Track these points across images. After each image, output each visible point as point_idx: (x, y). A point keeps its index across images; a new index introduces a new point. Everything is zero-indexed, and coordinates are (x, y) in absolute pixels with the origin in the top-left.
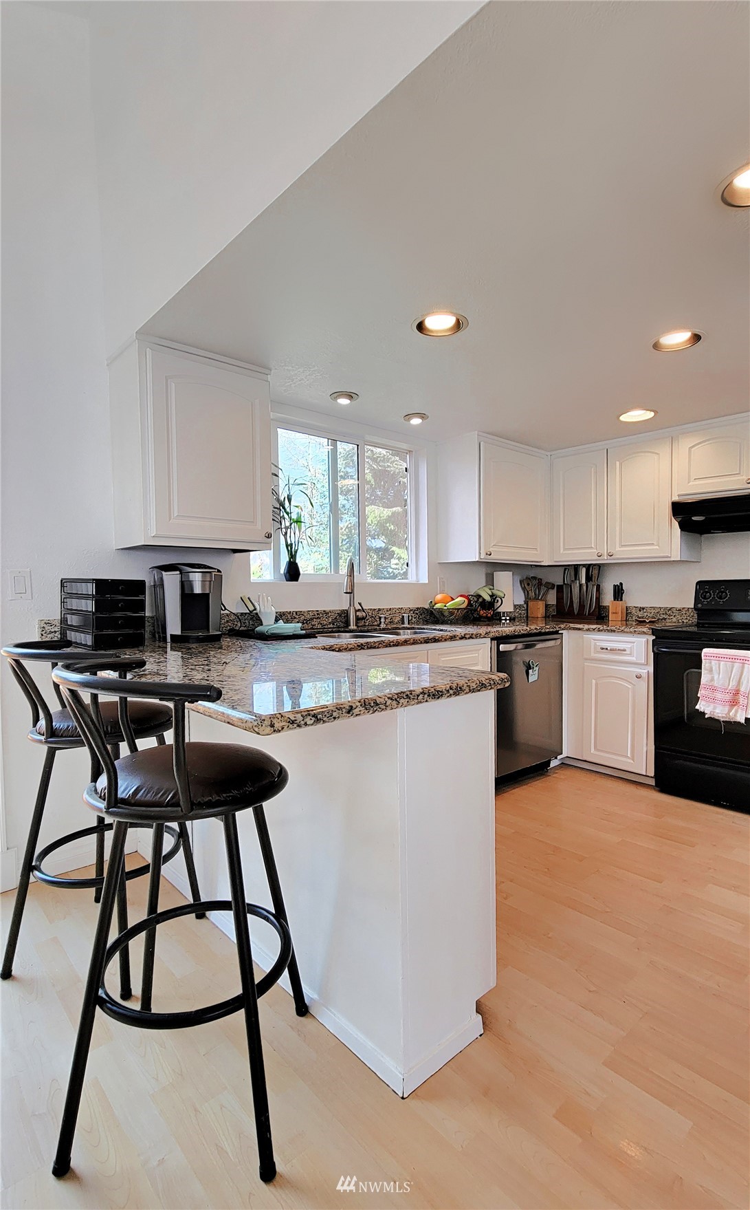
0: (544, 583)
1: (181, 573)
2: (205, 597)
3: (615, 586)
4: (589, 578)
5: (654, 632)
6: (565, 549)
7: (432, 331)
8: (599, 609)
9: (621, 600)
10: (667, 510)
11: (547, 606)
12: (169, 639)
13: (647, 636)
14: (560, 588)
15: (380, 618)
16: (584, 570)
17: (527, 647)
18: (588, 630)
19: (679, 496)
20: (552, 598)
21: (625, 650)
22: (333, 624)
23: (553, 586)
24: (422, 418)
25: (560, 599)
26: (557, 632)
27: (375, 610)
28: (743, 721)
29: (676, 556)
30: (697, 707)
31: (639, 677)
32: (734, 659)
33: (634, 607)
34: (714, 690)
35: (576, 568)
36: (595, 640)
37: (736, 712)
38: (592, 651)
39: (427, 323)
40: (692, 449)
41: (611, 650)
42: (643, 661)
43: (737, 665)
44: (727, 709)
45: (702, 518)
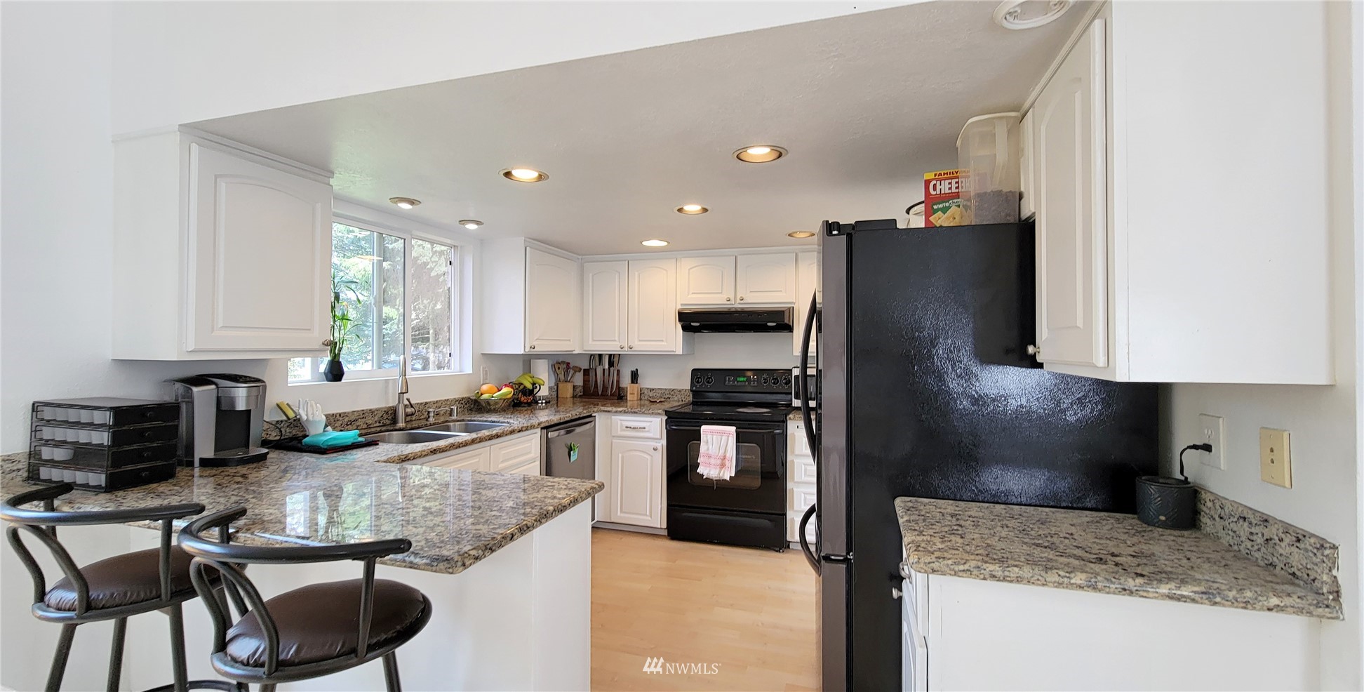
0: (571, 366)
1: (218, 387)
2: (247, 413)
3: (632, 372)
4: (611, 364)
5: (667, 413)
6: (593, 340)
7: (515, 177)
8: (619, 392)
9: (637, 383)
10: (673, 317)
11: (574, 387)
12: (197, 463)
13: (661, 417)
14: (586, 372)
15: (429, 412)
16: (607, 358)
17: (568, 432)
18: (616, 412)
19: (681, 305)
20: (579, 380)
21: (644, 428)
22: (380, 423)
23: (577, 369)
24: (477, 224)
25: (586, 381)
26: (590, 416)
27: (422, 404)
28: (728, 479)
29: (679, 351)
30: (698, 471)
31: (655, 449)
32: (722, 433)
33: (648, 389)
34: (710, 457)
35: (600, 356)
36: (621, 420)
37: (724, 472)
38: (619, 429)
39: (514, 172)
40: (691, 270)
41: (634, 428)
42: (658, 436)
43: (724, 438)
44: (718, 471)
45: (697, 324)
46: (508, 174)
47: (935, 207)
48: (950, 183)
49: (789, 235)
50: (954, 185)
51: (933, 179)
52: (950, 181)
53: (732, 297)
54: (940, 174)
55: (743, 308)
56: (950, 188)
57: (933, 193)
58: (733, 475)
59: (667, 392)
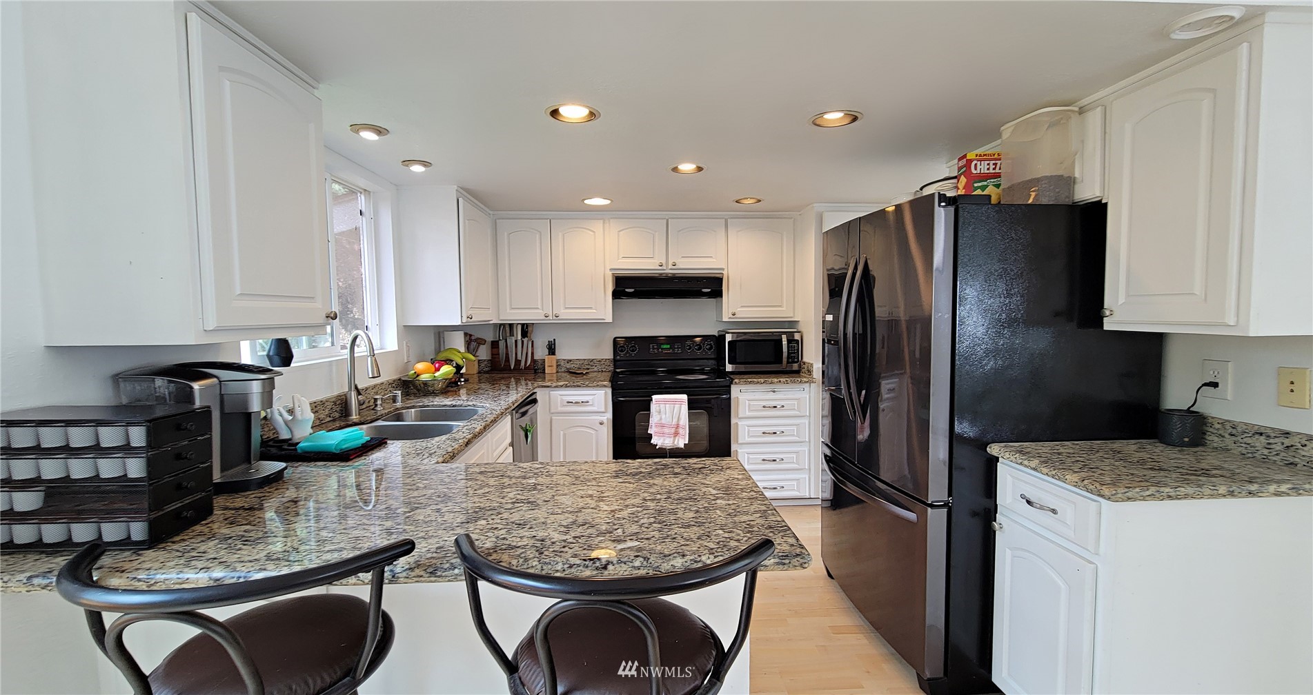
0: (483, 337)
1: (220, 382)
2: (248, 415)
3: (548, 342)
4: (525, 334)
6: (511, 308)
7: (564, 117)
8: (534, 363)
9: (554, 354)
10: (603, 283)
11: (481, 361)
13: (603, 389)
14: (494, 344)
15: (376, 400)
16: (520, 327)
18: (556, 387)
20: (485, 353)
21: (588, 402)
23: (483, 341)
24: (425, 166)
25: (494, 355)
27: (367, 388)
28: (683, 447)
29: (609, 319)
30: (652, 442)
31: (601, 424)
32: (675, 401)
33: (564, 360)
34: (663, 426)
35: (511, 325)
36: (561, 395)
37: (678, 440)
38: (559, 404)
39: (562, 110)
40: (621, 233)
41: (576, 403)
42: (603, 410)
43: (677, 406)
44: (672, 439)
45: (632, 290)
46: (555, 113)
47: (976, 185)
48: (988, 164)
49: (737, 202)
50: (992, 167)
51: (974, 160)
52: (988, 162)
53: (664, 262)
54: (980, 155)
55: (674, 274)
56: (988, 169)
57: (974, 172)
58: (687, 442)
59: (586, 362)
